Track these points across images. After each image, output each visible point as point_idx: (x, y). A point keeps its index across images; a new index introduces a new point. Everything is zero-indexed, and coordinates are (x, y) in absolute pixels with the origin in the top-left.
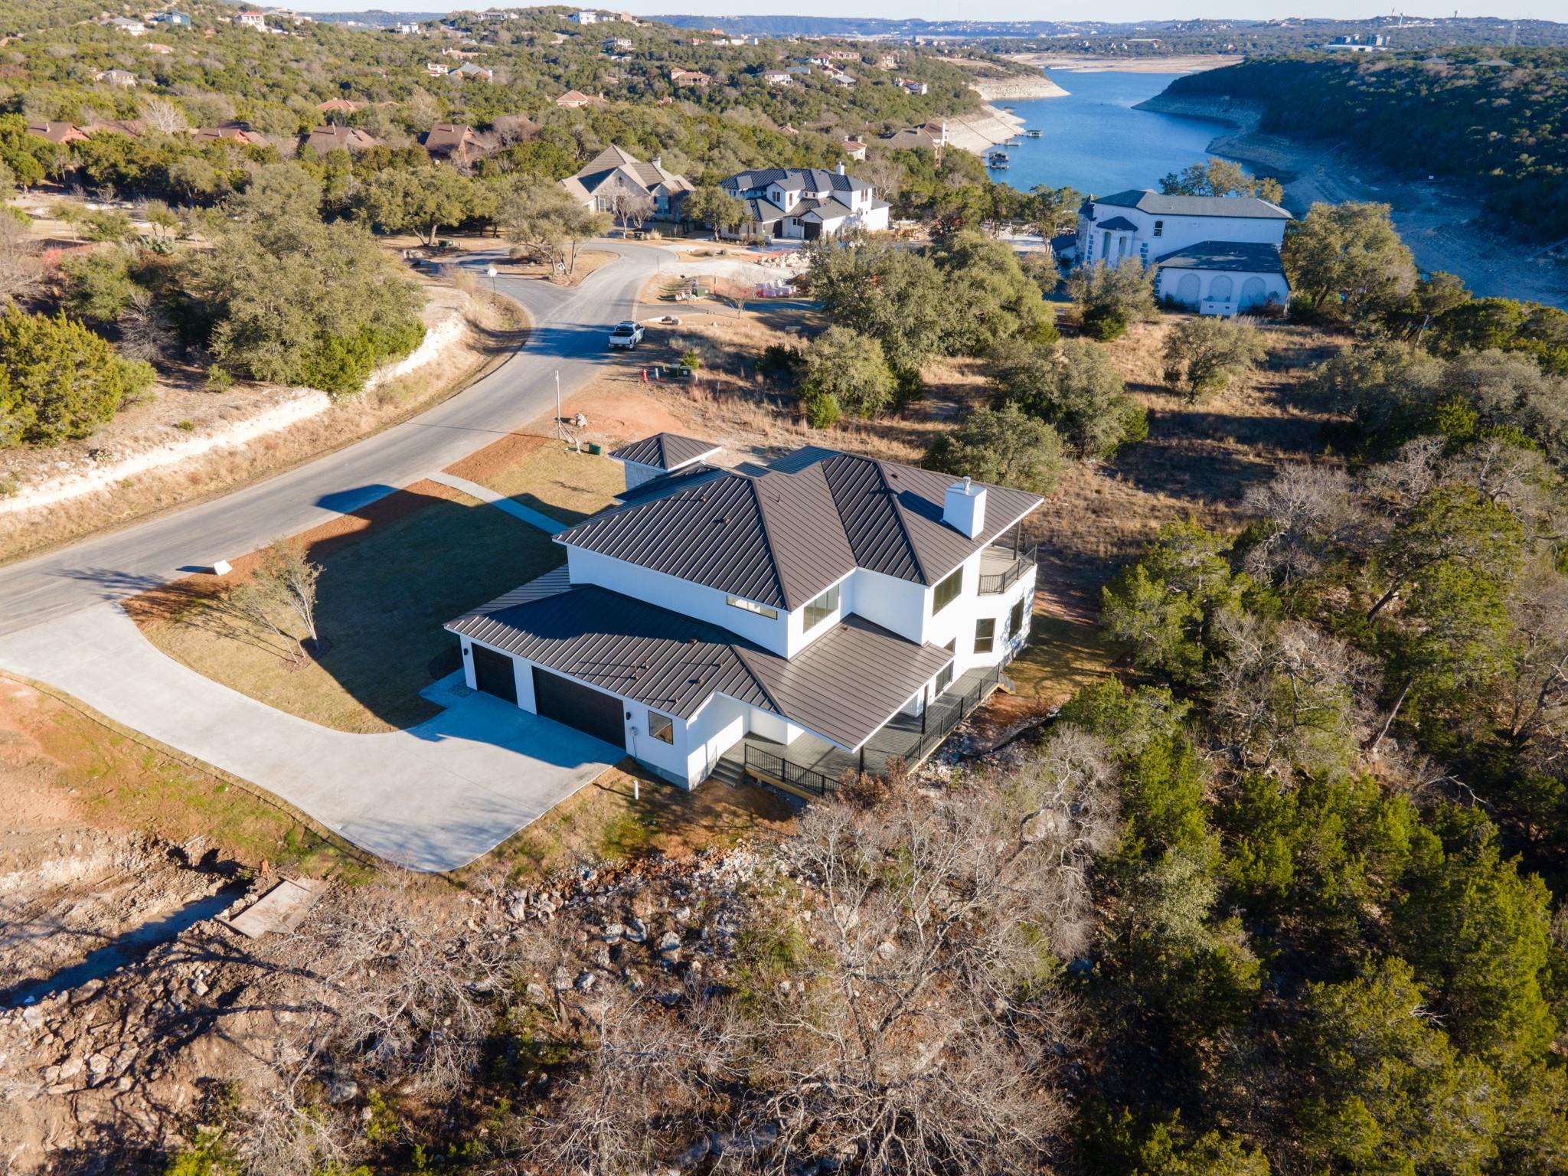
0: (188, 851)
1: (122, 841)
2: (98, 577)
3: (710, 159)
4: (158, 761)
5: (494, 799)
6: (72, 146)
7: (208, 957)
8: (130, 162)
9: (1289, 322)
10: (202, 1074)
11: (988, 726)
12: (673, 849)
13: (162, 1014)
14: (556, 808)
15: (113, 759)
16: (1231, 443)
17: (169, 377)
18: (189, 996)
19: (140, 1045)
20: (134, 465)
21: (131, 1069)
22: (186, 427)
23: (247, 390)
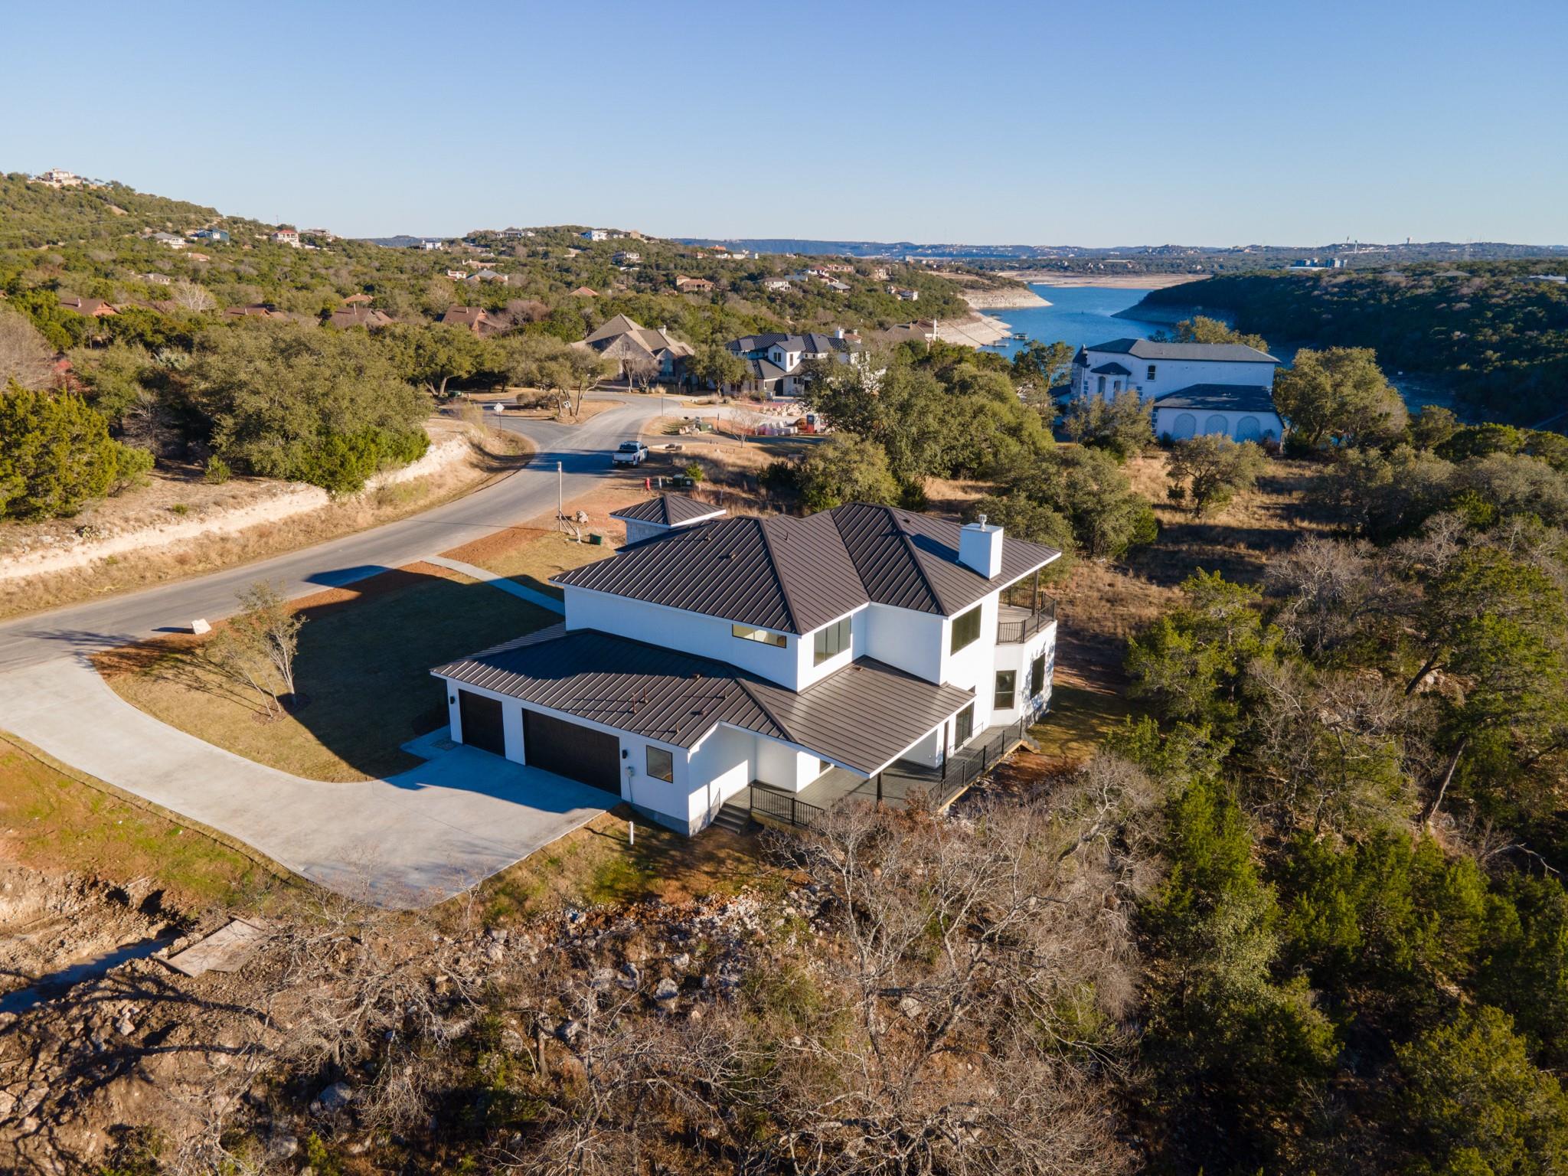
0: (130, 891)
1: (57, 882)
2: (68, 637)
3: (713, 341)
4: (108, 804)
5: (476, 842)
6: (102, 320)
7: (136, 996)
8: (156, 332)
9: (1287, 457)
10: (117, 1121)
11: (1012, 782)
12: (671, 895)
13: (80, 1054)
14: (543, 850)
15: (59, 801)
16: (1242, 549)
17: (167, 472)
18: (111, 1036)
19: (50, 1085)
20: (121, 544)
21: (38, 1111)
22: (179, 510)
23: (245, 484)
